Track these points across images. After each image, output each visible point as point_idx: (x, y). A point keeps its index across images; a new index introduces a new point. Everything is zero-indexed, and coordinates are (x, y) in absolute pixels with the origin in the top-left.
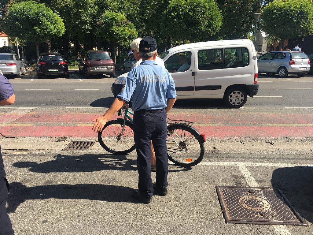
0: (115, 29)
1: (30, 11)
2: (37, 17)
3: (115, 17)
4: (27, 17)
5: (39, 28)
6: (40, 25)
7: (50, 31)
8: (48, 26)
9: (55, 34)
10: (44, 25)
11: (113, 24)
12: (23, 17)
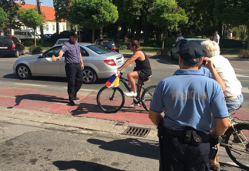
0: (165, 15)
1: (91, 2)
2: (96, 7)
3: (166, 4)
4: (88, 7)
5: (97, 17)
6: (97, 14)
7: (105, 19)
8: (104, 14)
9: (110, 21)
10: (101, 14)
11: (164, 11)
12: (85, 7)
